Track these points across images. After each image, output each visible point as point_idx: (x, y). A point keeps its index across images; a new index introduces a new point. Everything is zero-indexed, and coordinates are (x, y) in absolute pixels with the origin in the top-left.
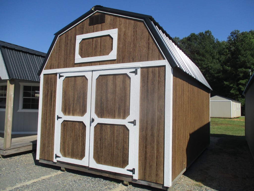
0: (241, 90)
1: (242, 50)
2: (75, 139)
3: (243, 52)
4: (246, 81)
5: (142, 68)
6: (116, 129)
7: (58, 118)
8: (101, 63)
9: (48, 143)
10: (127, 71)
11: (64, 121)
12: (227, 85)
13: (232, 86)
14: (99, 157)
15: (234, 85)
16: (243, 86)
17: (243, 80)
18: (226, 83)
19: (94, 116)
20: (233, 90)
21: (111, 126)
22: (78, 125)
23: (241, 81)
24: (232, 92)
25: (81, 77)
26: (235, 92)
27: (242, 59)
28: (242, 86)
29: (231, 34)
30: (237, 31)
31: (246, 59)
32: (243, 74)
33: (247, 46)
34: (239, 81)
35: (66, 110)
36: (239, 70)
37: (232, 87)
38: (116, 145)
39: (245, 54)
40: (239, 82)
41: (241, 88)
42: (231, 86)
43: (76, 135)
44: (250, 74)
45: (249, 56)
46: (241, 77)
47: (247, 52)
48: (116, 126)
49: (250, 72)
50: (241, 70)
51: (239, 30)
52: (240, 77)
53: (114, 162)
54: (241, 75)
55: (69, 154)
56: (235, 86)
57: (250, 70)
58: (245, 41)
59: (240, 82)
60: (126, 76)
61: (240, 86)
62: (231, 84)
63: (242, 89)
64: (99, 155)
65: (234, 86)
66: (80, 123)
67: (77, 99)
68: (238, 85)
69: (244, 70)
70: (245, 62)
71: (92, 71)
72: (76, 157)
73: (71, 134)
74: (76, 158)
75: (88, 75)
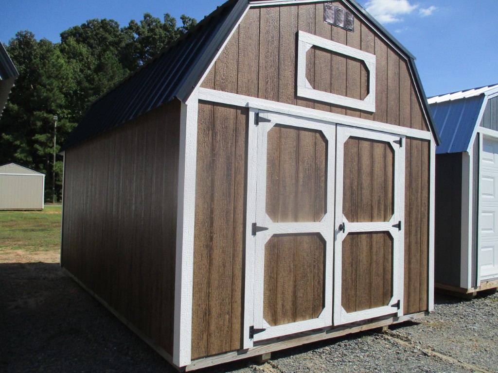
0: (37, 153)
1: (43, 76)
2: (300, 275)
3: (44, 79)
4: (47, 136)
5: (407, 137)
6: (375, 240)
7: (256, 229)
8: (349, 111)
9: (221, 303)
10: (390, 139)
11: (275, 236)
12: (8, 140)
13: (19, 144)
14: (349, 299)
15: (21, 143)
16: (42, 146)
17: (41, 134)
18: (6, 137)
19: (342, 219)
20: (21, 152)
21: (367, 236)
22: (308, 241)
23: (37, 136)
24: (19, 156)
25: (310, 133)
26: (25, 157)
27: (44, 92)
28: (40, 145)
29: (17, 35)
30: (31, 33)
31: (51, 95)
32: (41, 123)
33: (54, 71)
34: (34, 136)
35: (275, 209)
36: (37, 113)
37: (18, 147)
38: (376, 267)
39: (49, 84)
40: (33, 138)
41: (38, 150)
42: (17, 144)
43: (303, 266)
44: (54, 125)
45: (57, 90)
46: (38, 127)
47: (53, 83)
48: (376, 235)
49: (54, 121)
50: (40, 115)
51: (33, 33)
52: (35, 127)
53: (372, 300)
54: (39, 124)
55: (284, 314)
56: (24, 145)
57: (56, 117)
58: (49, 59)
59: (37, 139)
60: (387, 145)
61: (37, 146)
62: (16, 139)
63: (39, 152)
64: (349, 295)
65: (22, 145)
66: (311, 236)
67: (303, 182)
68: (31, 143)
69: (45, 115)
70: (47, 99)
71: (336, 124)
72: (302, 316)
73: (290, 266)
74: (304, 318)
75: (328, 132)
